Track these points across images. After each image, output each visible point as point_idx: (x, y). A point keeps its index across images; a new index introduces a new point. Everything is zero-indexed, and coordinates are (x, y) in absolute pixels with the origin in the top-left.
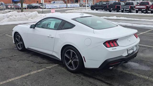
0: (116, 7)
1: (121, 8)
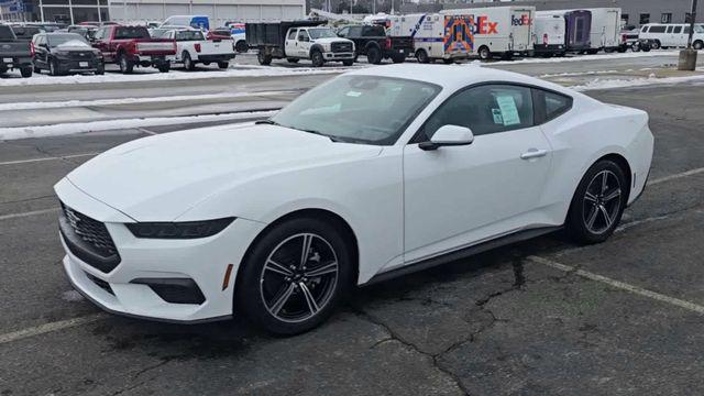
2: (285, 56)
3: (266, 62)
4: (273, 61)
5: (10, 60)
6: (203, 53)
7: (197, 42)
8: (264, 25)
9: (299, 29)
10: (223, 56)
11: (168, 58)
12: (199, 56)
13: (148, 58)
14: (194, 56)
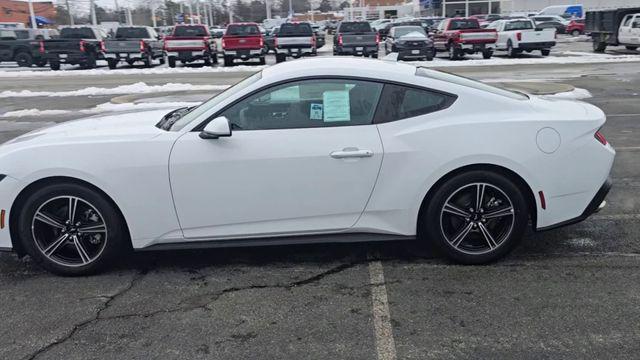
0: (82, 48)
1: (106, 53)
2: (618, 43)
3: (600, 49)
4: (608, 48)
5: (361, 49)
6: (523, 41)
7: (519, 31)
8: (602, 13)
9: (635, 15)
10: (544, 44)
11: (488, 46)
12: (520, 44)
13: (470, 47)
14: (516, 44)
